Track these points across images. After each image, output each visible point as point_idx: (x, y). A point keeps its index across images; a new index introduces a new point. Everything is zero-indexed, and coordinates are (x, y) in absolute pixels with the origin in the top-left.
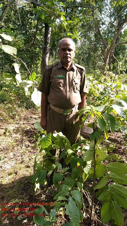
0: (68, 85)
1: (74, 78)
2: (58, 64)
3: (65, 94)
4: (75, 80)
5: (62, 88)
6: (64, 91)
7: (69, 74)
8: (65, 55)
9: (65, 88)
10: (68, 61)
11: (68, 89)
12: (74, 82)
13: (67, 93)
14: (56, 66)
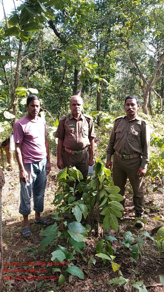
0: (78, 132)
1: (82, 126)
2: (70, 116)
3: (76, 139)
4: (83, 128)
5: (73, 135)
6: (75, 137)
7: (78, 124)
8: (75, 109)
9: (75, 134)
10: (77, 113)
11: (78, 136)
12: (82, 130)
13: (77, 138)
14: (68, 117)
